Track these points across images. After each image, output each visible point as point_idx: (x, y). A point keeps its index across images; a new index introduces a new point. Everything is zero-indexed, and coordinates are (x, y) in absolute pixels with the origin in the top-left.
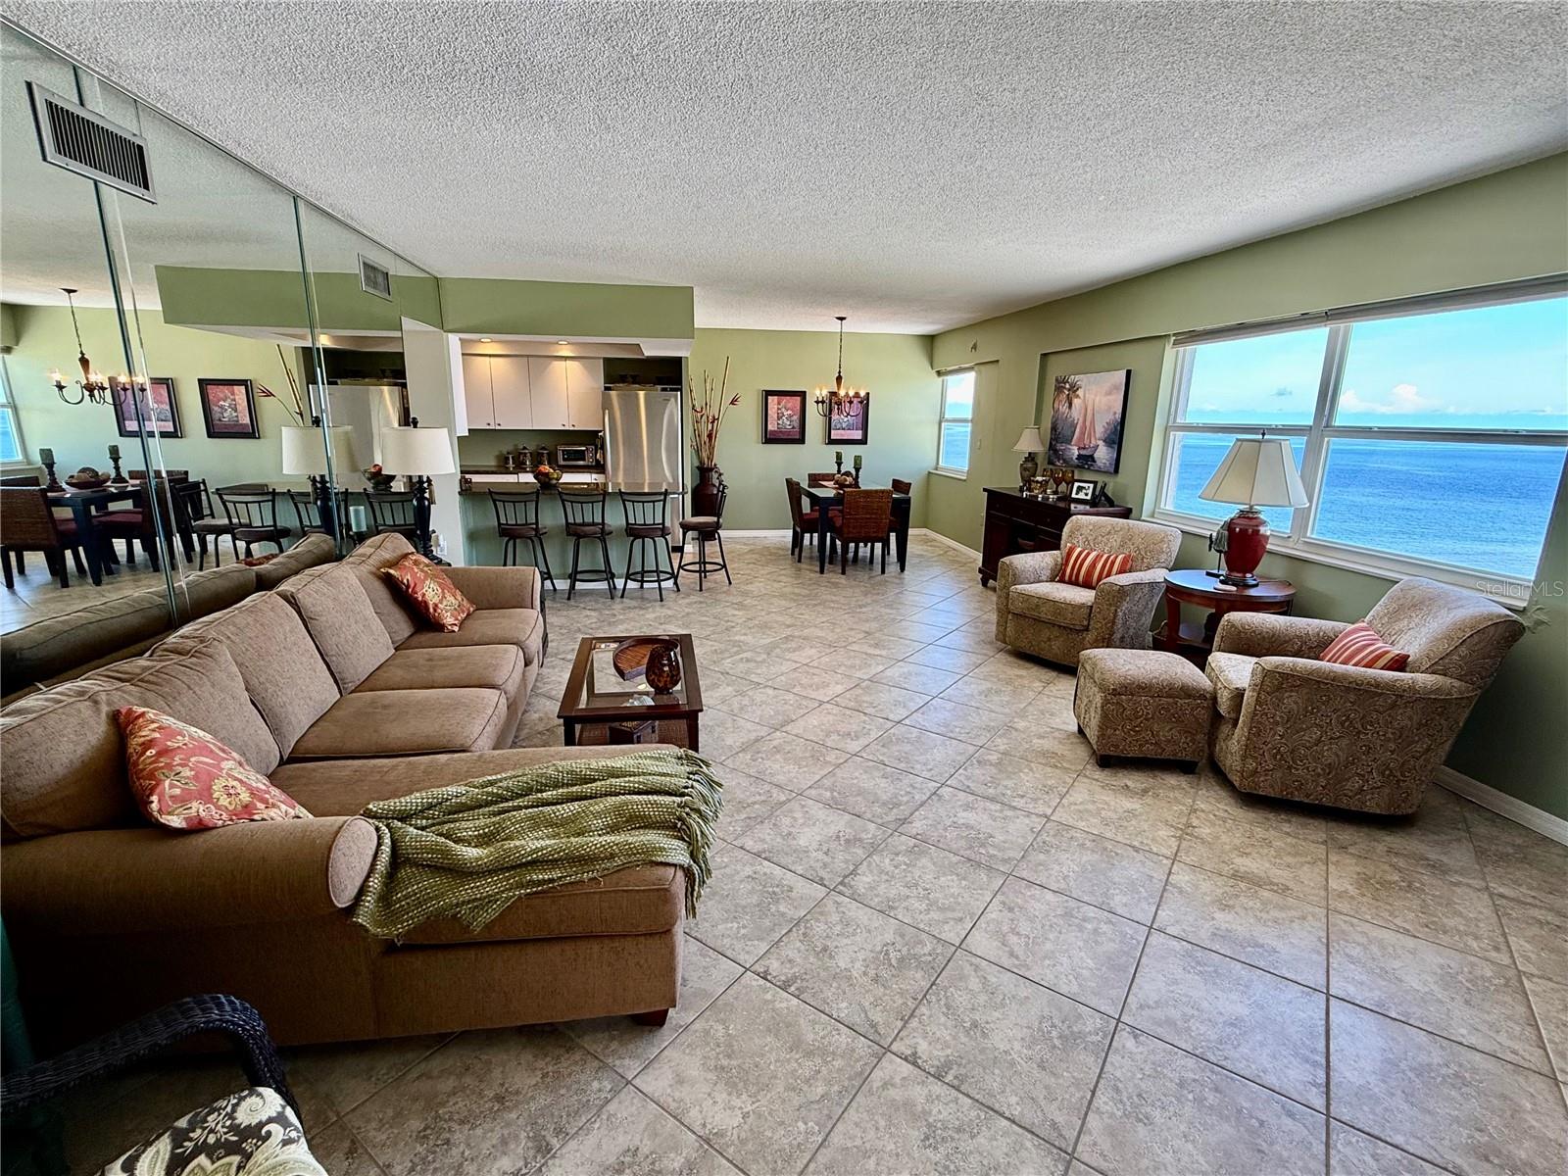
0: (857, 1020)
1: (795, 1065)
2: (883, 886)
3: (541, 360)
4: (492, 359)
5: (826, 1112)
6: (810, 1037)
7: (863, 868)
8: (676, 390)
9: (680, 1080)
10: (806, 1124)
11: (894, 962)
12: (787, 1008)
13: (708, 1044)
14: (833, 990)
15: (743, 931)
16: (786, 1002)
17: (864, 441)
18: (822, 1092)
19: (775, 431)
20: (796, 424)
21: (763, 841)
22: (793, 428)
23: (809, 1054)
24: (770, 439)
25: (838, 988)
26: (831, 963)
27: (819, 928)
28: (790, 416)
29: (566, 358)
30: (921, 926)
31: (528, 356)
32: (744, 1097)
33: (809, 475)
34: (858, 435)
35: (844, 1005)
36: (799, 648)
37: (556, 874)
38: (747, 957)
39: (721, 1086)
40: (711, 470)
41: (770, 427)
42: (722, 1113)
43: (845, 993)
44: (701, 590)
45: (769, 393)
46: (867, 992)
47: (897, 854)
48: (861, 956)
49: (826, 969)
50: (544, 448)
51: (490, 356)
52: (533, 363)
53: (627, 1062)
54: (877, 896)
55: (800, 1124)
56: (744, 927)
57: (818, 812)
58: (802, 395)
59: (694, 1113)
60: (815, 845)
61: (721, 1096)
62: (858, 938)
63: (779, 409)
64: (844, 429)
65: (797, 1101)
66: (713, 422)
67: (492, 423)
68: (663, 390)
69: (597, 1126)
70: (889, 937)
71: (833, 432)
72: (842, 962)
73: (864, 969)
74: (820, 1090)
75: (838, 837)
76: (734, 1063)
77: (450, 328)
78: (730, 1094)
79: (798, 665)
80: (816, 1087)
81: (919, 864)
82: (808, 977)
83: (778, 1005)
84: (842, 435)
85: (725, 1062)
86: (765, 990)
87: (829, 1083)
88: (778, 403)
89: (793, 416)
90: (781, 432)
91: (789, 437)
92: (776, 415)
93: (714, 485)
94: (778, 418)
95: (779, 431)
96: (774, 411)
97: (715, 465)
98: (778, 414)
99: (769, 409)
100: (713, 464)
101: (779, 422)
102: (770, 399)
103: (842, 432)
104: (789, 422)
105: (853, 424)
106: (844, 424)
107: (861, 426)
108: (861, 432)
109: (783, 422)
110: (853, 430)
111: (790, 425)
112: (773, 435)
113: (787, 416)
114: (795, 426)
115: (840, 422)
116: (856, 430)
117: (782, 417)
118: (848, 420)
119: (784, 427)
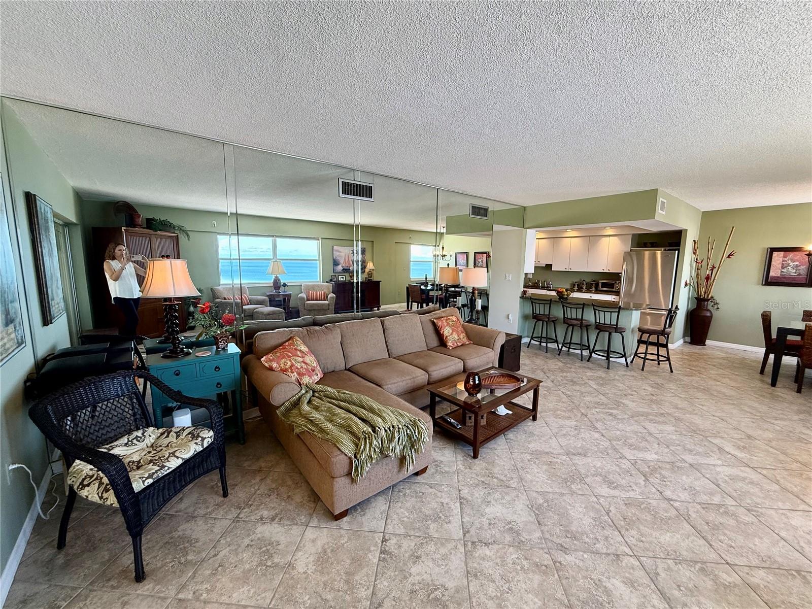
0: (380, 595)
1: (339, 579)
2: (490, 564)
3: (598, 238)
4: (572, 239)
5: (317, 605)
6: (357, 578)
7: (496, 547)
8: (676, 250)
9: (314, 541)
10: (308, 599)
11: (432, 596)
12: (370, 560)
13: (335, 540)
14: (393, 574)
15: (405, 519)
16: (374, 557)
18: (328, 599)
19: (778, 277)
20: (803, 272)
21: (472, 495)
22: (798, 275)
23: (347, 582)
24: (769, 282)
25: (395, 576)
26: (410, 564)
27: (431, 547)
28: (797, 266)
29: (610, 236)
30: (474, 600)
31: (590, 236)
32: (314, 567)
33: (804, 311)
35: (387, 584)
36: (665, 423)
37: (313, 429)
38: (391, 528)
39: (317, 556)
40: (708, 300)
41: (772, 274)
42: (304, 562)
43: (394, 580)
44: (643, 370)
45: (773, 250)
46: (401, 591)
47: (526, 559)
48: (425, 577)
49: (405, 564)
50: (594, 281)
51: (571, 237)
52: (592, 239)
53: (316, 520)
54: (479, 564)
55: (308, 597)
56: (409, 518)
57: (521, 505)
59: (300, 554)
60: (491, 516)
61: (311, 559)
62: (437, 570)
63: (783, 261)
65: (319, 589)
66: (712, 270)
67: (567, 268)
68: (665, 250)
69: (286, 527)
70: (451, 585)
72: (414, 570)
73: (416, 582)
74: (329, 597)
75: (509, 523)
76: (330, 555)
77: (527, 227)
78: (313, 561)
79: (646, 431)
80: (330, 594)
81: (531, 575)
82: (394, 559)
83: (370, 555)
85: (329, 551)
86: (376, 545)
87: (335, 598)
88: (785, 257)
89: (800, 266)
90: (785, 278)
91: (794, 282)
92: (781, 265)
93: (708, 310)
94: (783, 268)
95: (783, 277)
96: (778, 262)
97: (712, 297)
98: (783, 264)
99: (773, 260)
100: (710, 296)
101: (783, 270)
102: (775, 254)
104: (794, 270)
109: (788, 271)
111: (795, 273)
112: (775, 280)
113: (793, 266)
114: (802, 274)
117: (787, 267)
119: (788, 274)
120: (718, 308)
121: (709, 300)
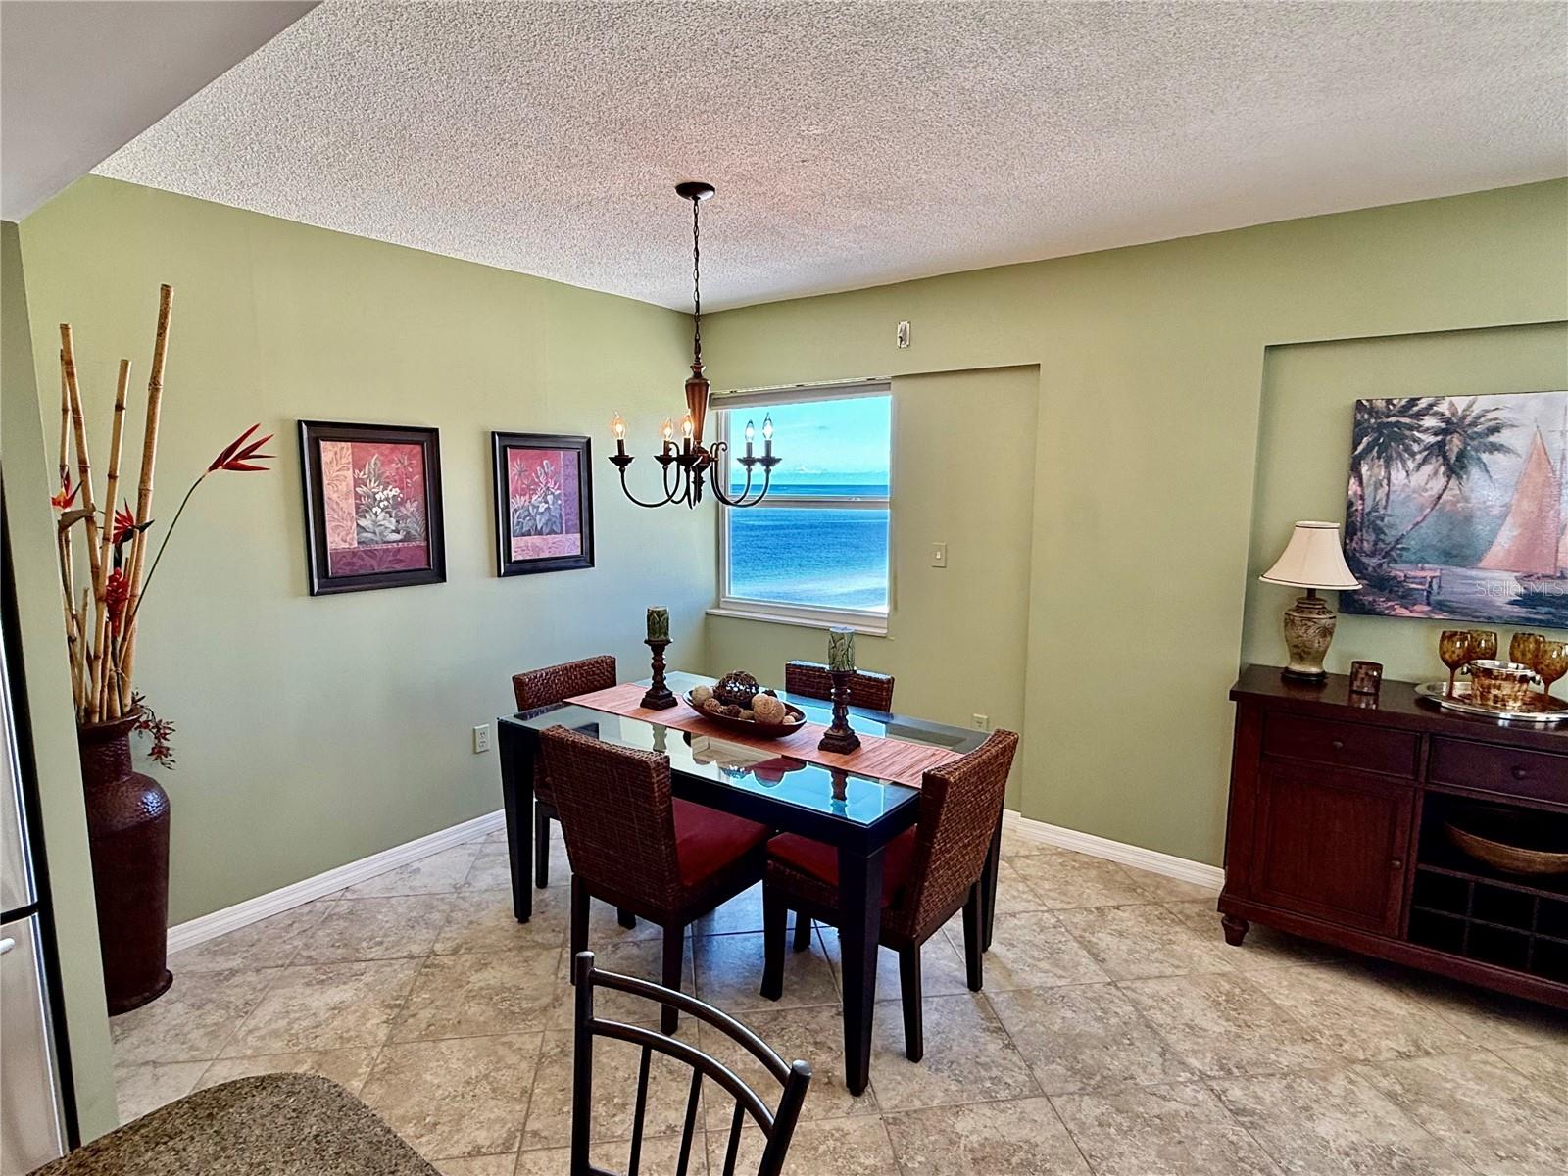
17: (586, 558)
19: (354, 553)
20: (416, 526)
22: (408, 538)
24: (330, 576)
28: (398, 503)
34: (569, 544)
41: (334, 542)
58: (427, 440)
63: (357, 483)
64: (540, 533)
66: (119, 541)
71: (513, 540)
84: (535, 547)
88: (358, 465)
89: (402, 503)
90: (371, 553)
91: (398, 567)
92: (352, 501)
93: (148, 784)
94: (361, 511)
95: (366, 551)
96: (343, 487)
98: (358, 496)
99: (326, 482)
100: (129, 700)
101: (363, 523)
102: (328, 450)
103: (535, 539)
104: (393, 520)
105: (560, 516)
106: (538, 517)
107: (578, 522)
108: (578, 536)
109: (375, 523)
110: (561, 533)
111: (397, 532)
112: (348, 564)
113: (386, 503)
114: (413, 532)
115: (529, 515)
116: (567, 533)
117: (370, 507)
118: (548, 508)
119: (378, 538)
121: (132, 720)
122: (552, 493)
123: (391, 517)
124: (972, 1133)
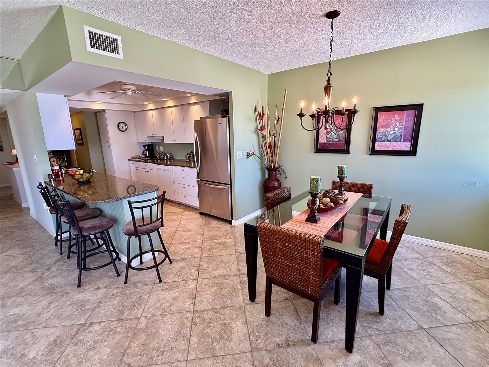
4: (171, 108)
8: (227, 117)
17: (413, 152)
19: (325, 143)
20: (342, 137)
24: (319, 149)
28: (338, 132)
29: (194, 104)
31: (181, 105)
34: (406, 146)
40: (275, 170)
41: (321, 140)
52: (184, 107)
64: (390, 141)
67: (173, 140)
71: (377, 144)
84: (386, 146)
90: (329, 144)
91: (336, 148)
93: (277, 180)
94: (328, 133)
95: (328, 143)
97: (279, 167)
98: (328, 129)
100: (276, 166)
101: (328, 136)
103: (387, 144)
104: (336, 136)
105: (401, 136)
106: (389, 136)
107: (410, 138)
108: (410, 143)
109: (331, 136)
110: (400, 141)
111: (337, 139)
112: (323, 146)
113: (335, 131)
114: (341, 139)
115: (385, 135)
116: (404, 142)
117: (330, 132)
118: (395, 133)
119: (331, 140)
120: (286, 178)
121: (277, 169)
122: (398, 127)
123: (335, 135)
124: (236, 325)
